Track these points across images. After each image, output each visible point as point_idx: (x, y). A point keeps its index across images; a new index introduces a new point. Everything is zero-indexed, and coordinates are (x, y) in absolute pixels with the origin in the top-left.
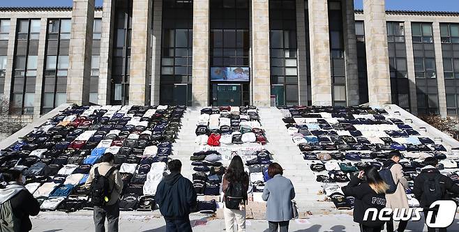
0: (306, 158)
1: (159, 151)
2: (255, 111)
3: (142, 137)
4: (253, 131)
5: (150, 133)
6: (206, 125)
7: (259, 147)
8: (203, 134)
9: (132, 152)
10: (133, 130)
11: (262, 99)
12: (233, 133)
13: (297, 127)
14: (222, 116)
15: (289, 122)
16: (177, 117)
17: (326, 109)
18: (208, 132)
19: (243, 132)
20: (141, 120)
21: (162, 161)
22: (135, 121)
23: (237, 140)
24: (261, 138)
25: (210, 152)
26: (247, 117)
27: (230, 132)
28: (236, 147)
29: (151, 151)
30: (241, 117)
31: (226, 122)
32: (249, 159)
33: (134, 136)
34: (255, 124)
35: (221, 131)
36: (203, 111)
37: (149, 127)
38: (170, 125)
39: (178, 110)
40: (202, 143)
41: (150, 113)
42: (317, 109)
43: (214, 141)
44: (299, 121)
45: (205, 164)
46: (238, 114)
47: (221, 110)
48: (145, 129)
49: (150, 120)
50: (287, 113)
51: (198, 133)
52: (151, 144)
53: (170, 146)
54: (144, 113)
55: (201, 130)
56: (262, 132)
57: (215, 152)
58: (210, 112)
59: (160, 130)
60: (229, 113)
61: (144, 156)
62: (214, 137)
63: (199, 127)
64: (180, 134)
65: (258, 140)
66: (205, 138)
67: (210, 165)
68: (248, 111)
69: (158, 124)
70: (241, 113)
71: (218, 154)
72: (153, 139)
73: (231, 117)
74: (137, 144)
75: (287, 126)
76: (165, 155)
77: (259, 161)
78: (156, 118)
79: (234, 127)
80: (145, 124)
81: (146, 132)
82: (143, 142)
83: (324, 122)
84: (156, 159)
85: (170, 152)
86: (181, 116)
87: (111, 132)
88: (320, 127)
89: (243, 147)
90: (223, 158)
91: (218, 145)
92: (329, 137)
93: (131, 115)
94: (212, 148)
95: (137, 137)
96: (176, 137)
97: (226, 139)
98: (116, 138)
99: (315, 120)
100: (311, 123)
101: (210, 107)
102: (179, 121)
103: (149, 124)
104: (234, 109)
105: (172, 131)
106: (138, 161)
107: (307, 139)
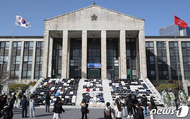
0: (112, 95)
1: (74, 93)
2: (101, 81)
3: (68, 89)
4: (99, 87)
6: (86, 85)
7: (100, 92)
9: (67, 93)
10: (65, 87)
11: (104, 76)
12: (93, 88)
13: (112, 86)
14: (91, 83)
15: (111, 84)
16: (77, 82)
17: (123, 80)
18: (86, 88)
19: (96, 88)
20: (67, 84)
22: (65, 84)
23: (94, 90)
24: (101, 89)
25: (87, 93)
26: (98, 83)
28: (94, 92)
29: (72, 93)
30: (96, 83)
31: (92, 84)
32: (97, 95)
33: (66, 89)
34: (100, 85)
35: (90, 87)
36: (85, 81)
37: (70, 86)
38: (76, 85)
39: (77, 80)
40: (85, 91)
41: (69, 81)
42: (121, 80)
43: (88, 90)
44: (113, 84)
45: (86, 96)
47: (91, 80)
49: (70, 84)
50: (111, 81)
51: (84, 88)
52: (71, 91)
53: (76, 91)
54: (67, 81)
55: (85, 87)
56: (102, 88)
57: (88, 93)
58: (87, 81)
59: (73, 87)
60: (93, 81)
62: (88, 89)
64: (79, 88)
65: (100, 90)
66: (86, 89)
68: (99, 81)
69: (72, 85)
72: (71, 90)
73: (93, 83)
74: (67, 91)
75: (110, 86)
76: (75, 94)
77: (99, 95)
78: (71, 83)
79: (94, 86)
80: (68, 85)
81: (69, 87)
82: (69, 90)
83: (121, 84)
84: (73, 95)
85: (76, 93)
86: (78, 82)
87: (59, 88)
88: (119, 86)
89: (96, 92)
90: (90, 94)
91: (89, 91)
92: (120, 89)
93: (64, 82)
94: (88, 92)
95: (67, 89)
96: (78, 89)
97: (91, 90)
98: (61, 89)
99: (118, 84)
100: (117, 85)
101: (87, 79)
102: (78, 84)
103: (69, 85)
104: (95, 80)
105: (76, 87)
106: (69, 95)
107: (114, 90)
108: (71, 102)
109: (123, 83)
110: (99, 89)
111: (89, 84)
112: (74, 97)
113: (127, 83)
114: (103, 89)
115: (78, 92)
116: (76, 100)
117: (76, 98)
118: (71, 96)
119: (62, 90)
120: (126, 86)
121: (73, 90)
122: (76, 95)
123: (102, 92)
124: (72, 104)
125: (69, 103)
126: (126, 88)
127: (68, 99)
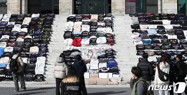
0: (138, 54)
1: (40, 50)
2: (110, 19)
3: (26, 40)
4: (106, 36)
5: (31, 37)
6: (71, 30)
7: (108, 47)
8: (69, 37)
9: (22, 50)
10: (18, 35)
11: (118, 7)
12: (91, 37)
13: (140, 32)
14: (84, 23)
15: (135, 28)
16: (48, 24)
17: (168, 17)
18: (72, 36)
19: (98, 36)
20: (22, 27)
21: (43, 56)
22: (17, 28)
23: (93, 42)
24: (111, 40)
25: (74, 51)
26: (103, 24)
27: (89, 36)
28: (92, 47)
29: (34, 50)
30: (99, 24)
31: (87, 28)
32: (99, 55)
33: (20, 40)
34: (108, 30)
35: (83, 35)
36: (69, 19)
37: (29, 32)
38: (44, 31)
39: (49, 18)
40: (68, 44)
41: (27, 21)
42: (162, 17)
43: (77, 43)
44: (143, 27)
45: (71, 58)
46: (96, 21)
47: (83, 17)
48: (26, 34)
49: (29, 27)
50: (136, 20)
51: (65, 37)
52: (33, 45)
53: (46, 46)
54: (22, 21)
55: (68, 35)
56: (113, 36)
57: (78, 50)
58: (73, 20)
59: (38, 35)
60: (89, 20)
61: (30, 53)
62: (77, 39)
63: (66, 32)
64: (52, 38)
65: (108, 42)
66: (70, 41)
67: (74, 58)
68: (105, 19)
69: (35, 30)
70: (99, 20)
71: (79, 51)
72: (34, 42)
73: (90, 24)
74: (23, 45)
75: (133, 32)
76: (44, 52)
77: (106, 56)
78: (32, 26)
79: (92, 32)
80: (25, 30)
81: (28, 36)
82: (28, 44)
83: (163, 28)
84: (39, 55)
85: (47, 50)
86: (52, 23)
87: (3, 37)
88: (158, 32)
89: (97, 47)
90: (83, 54)
91: (80, 46)
92: (160, 40)
93: (13, 23)
94: (76, 48)
95: (23, 40)
96: (50, 41)
97: (85, 41)
98: (8, 41)
99: (156, 26)
100: (152, 29)
101: (74, 15)
102: (50, 27)
103: (28, 30)
104: (94, 17)
105: (46, 36)
106: (27, 56)
107: (144, 42)
108: (33, 73)
109: (167, 25)
110: (104, 40)
111: (78, 27)
112: (40, 60)
113: (179, 25)
114: (116, 39)
115: (50, 47)
116: (45, 67)
117: (46, 64)
118: (33, 58)
119: (11, 42)
120: (175, 31)
121: (36, 42)
122: (45, 56)
123: (114, 47)
124: (36, 77)
125: (29, 76)
126: (175, 37)
127: (25, 65)
